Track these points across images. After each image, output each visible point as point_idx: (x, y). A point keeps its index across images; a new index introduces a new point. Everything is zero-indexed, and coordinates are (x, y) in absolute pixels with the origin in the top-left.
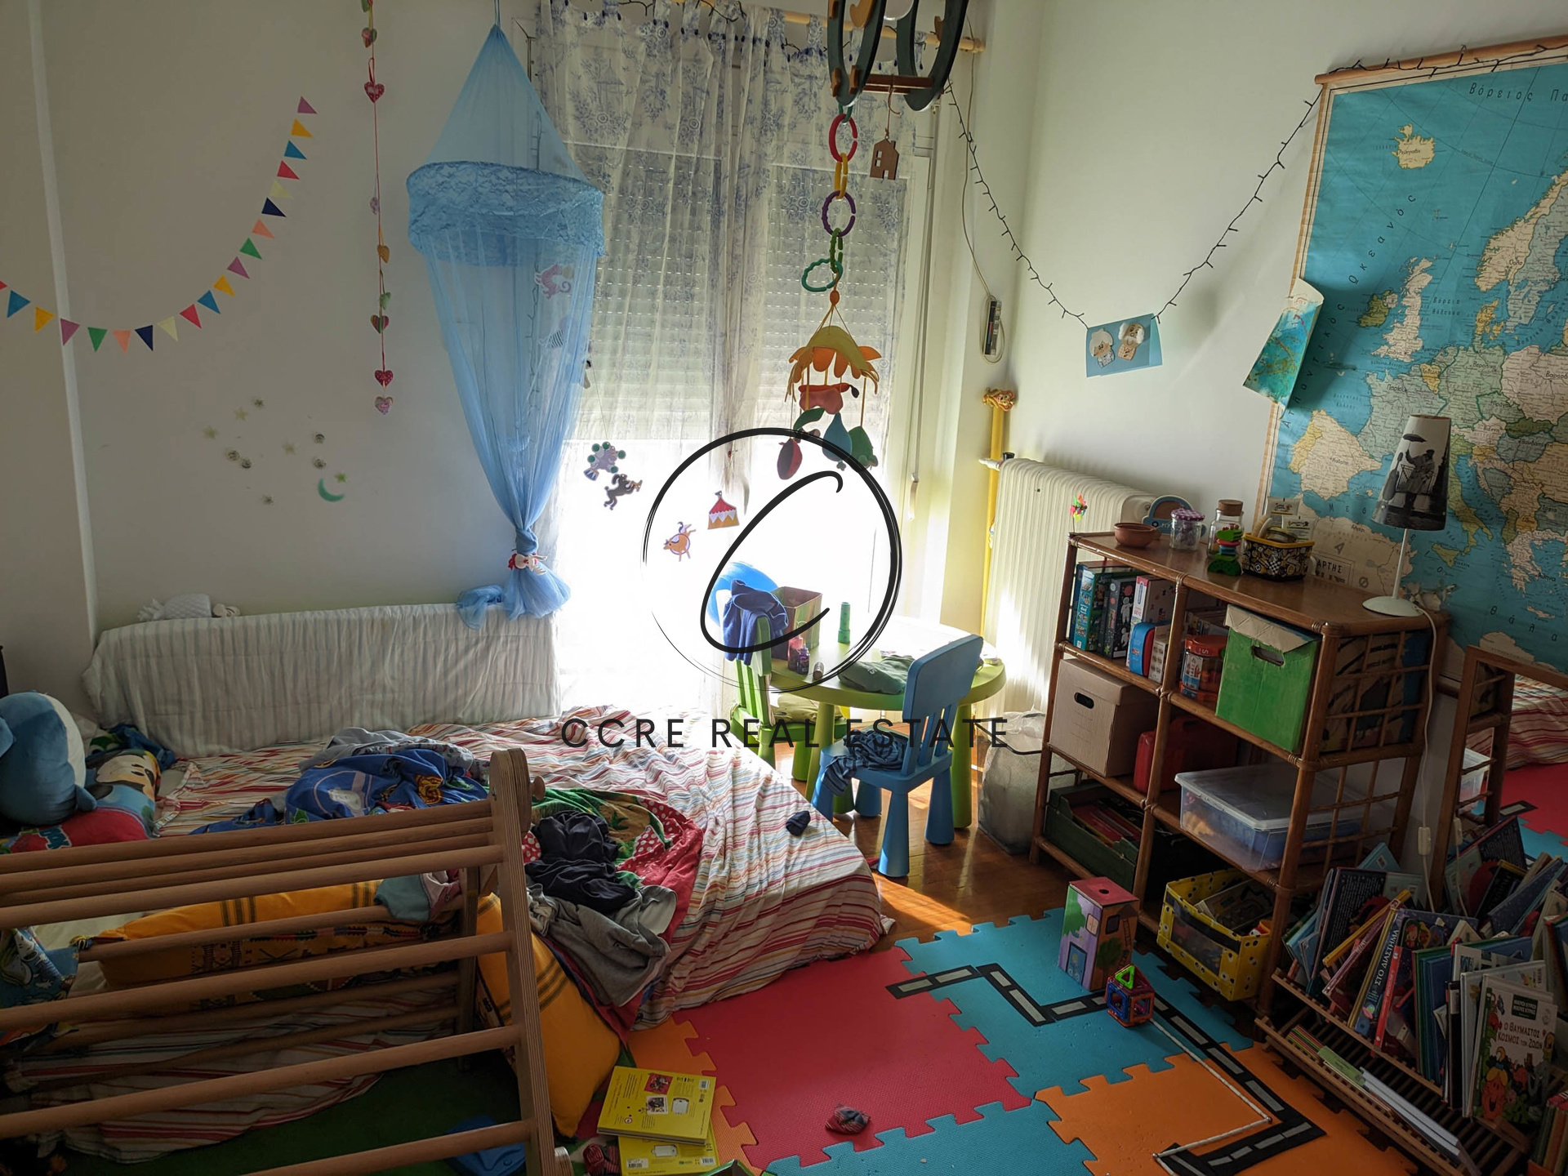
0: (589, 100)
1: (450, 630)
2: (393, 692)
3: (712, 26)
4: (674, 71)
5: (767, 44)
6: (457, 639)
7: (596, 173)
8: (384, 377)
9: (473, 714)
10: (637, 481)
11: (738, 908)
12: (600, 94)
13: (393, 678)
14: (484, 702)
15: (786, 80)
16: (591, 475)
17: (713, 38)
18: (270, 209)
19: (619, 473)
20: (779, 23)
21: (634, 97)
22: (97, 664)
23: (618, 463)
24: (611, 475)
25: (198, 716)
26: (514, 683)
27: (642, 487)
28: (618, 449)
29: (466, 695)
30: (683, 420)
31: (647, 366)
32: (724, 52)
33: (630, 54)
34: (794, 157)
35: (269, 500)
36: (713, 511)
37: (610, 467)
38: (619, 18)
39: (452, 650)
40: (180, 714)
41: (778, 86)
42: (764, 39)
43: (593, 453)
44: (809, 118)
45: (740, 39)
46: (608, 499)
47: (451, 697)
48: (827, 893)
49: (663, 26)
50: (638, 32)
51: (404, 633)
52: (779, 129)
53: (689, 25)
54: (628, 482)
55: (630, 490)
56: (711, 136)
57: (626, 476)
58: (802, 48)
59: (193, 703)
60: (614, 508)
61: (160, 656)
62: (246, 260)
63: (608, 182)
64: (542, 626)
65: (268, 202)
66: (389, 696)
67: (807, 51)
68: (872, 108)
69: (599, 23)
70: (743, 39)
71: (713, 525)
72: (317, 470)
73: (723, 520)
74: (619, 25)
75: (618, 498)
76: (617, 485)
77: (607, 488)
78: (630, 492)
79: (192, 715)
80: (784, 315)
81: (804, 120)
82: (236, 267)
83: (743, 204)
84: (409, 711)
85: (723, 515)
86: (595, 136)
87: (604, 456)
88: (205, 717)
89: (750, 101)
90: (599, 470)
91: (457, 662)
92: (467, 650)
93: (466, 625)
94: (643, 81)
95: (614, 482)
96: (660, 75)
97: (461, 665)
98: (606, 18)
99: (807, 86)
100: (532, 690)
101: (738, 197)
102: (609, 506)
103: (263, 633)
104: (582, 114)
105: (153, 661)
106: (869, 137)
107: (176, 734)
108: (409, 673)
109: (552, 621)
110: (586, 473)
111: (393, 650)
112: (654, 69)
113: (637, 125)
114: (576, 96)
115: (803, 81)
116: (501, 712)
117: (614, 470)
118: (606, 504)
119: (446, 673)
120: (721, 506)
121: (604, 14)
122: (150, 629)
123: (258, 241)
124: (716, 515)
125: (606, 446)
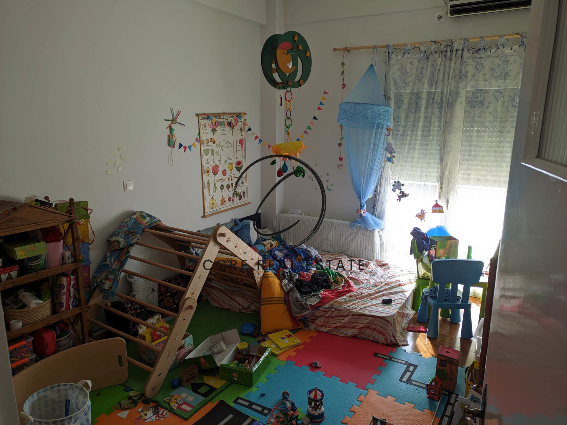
0: (398, 79)
1: (347, 229)
2: (333, 242)
3: (442, 49)
4: (427, 66)
5: (463, 50)
6: (348, 231)
7: (399, 100)
8: (341, 159)
9: (351, 254)
10: (408, 194)
11: (341, 310)
12: (402, 76)
13: (333, 238)
14: (355, 251)
15: (470, 61)
16: (394, 190)
17: (442, 52)
18: (315, 118)
19: (402, 191)
20: (467, 42)
21: (413, 76)
22: (275, 220)
23: (402, 187)
24: (399, 191)
25: (292, 237)
26: (363, 248)
27: (409, 196)
28: (402, 183)
29: (350, 248)
30: (426, 176)
31: (413, 158)
32: (446, 56)
33: (411, 63)
34: (473, 86)
35: (316, 189)
36: (434, 207)
37: (399, 189)
38: (409, 54)
39: (347, 234)
40: (289, 236)
41: (466, 63)
42: (461, 49)
43: (394, 184)
44: (479, 72)
45: (452, 51)
46: (398, 198)
47: (346, 247)
48: (370, 318)
49: (424, 53)
50: (414, 57)
51: (336, 227)
52: (466, 78)
53: (434, 50)
54: (405, 194)
55: (405, 196)
56: (440, 84)
57: (404, 192)
58: (478, 49)
59: (291, 233)
60: (400, 201)
61: (286, 221)
62: (308, 130)
63: (403, 102)
64: (371, 233)
65: (314, 116)
66: (332, 243)
67: (479, 50)
68: (508, 64)
69: (403, 56)
70: (453, 51)
71: (434, 211)
72: (327, 182)
73: (437, 210)
74: (409, 56)
75: (401, 198)
76: (401, 194)
77: (398, 195)
78: (405, 197)
79: (291, 236)
80: (467, 141)
81: (477, 73)
82: (306, 132)
83: (451, 104)
84: (336, 249)
85: (438, 209)
86: (399, 89)
87: (398, 185)
88: (294, 238)
89: (454, 70)
90: (396, 189)
91: (348, 237)
92: (351, 235)
93: (351, 228)
94: (417, 70)
95: (400, 193)
96: (422, 68)
97: (349, 239)
98: (405, 54)
99: (479, 61)
100: (368, 251)
101: (448, 102)
102: (398, 201)
103: (306, 220)
104: (396, 83)
105: (285, 222)
106: (506, 75)
107: (288, 240)
108: (336, 238)
109: (374, 232)
110: (392, 189)
111: (333, 231)
112: (420, 66)
113: (414, 84)
114: (394, 79)
115: (477, 60)
116: (359, 255)
117: (401, 189)
118: (397, 200)
119: (345, 240)
120: (437, 205)
121: (404, 54)
122: (288, 215)
123: (311, 126)
124: (435, 208)
125: (398, 182)
